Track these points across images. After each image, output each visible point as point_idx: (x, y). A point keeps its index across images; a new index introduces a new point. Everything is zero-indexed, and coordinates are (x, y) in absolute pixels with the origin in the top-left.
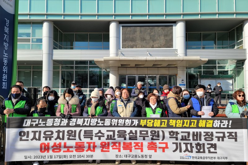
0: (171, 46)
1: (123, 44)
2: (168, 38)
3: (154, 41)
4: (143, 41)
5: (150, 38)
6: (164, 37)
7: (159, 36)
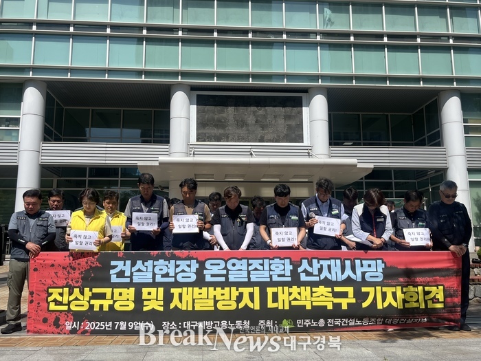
0: (300, 138)
1: (200, 132)
2: (293, 123)
3: (263, 127)
4: (242, 127)
5: (257, 121)
6: (285, 120)
7: (275, 117)
